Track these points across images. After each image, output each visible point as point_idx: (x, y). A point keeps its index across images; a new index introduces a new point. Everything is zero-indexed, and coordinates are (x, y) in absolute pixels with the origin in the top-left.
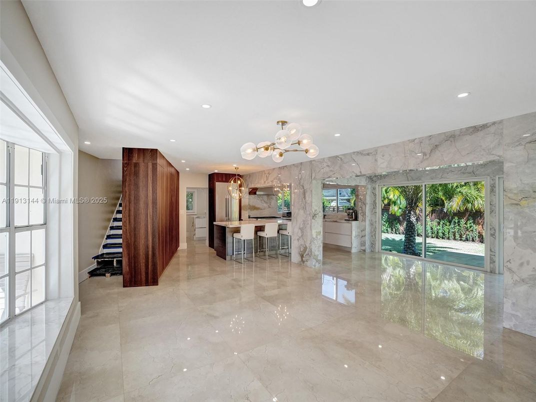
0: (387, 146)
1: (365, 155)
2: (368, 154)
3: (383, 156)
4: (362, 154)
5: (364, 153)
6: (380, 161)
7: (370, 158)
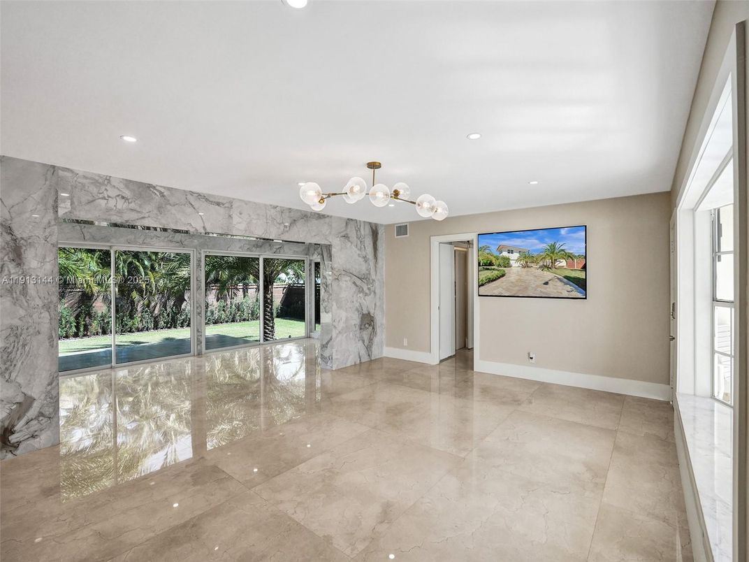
0: (247, 203)
1: (212, 202)
2: (218, 204)
3: (241, 214)
4: (208, 200)
5: (211, 199)
6: (236, 219)
7: (221, 210)
